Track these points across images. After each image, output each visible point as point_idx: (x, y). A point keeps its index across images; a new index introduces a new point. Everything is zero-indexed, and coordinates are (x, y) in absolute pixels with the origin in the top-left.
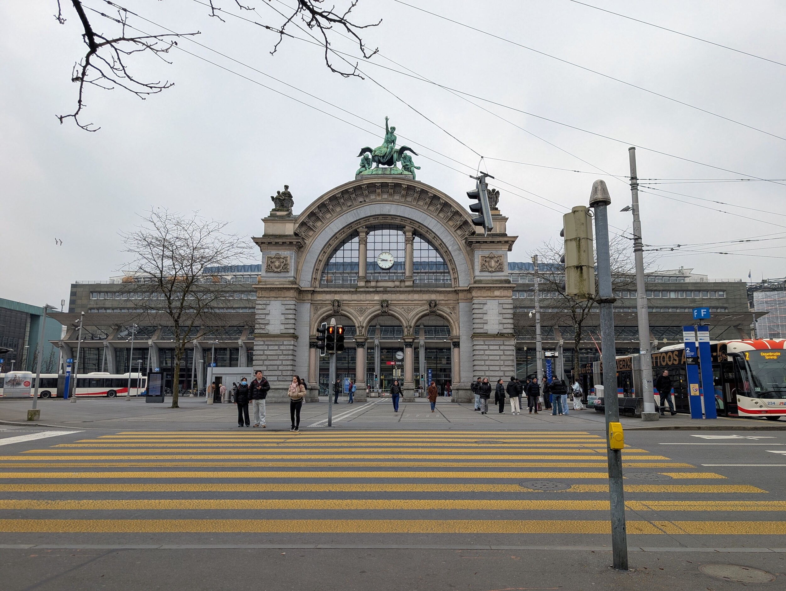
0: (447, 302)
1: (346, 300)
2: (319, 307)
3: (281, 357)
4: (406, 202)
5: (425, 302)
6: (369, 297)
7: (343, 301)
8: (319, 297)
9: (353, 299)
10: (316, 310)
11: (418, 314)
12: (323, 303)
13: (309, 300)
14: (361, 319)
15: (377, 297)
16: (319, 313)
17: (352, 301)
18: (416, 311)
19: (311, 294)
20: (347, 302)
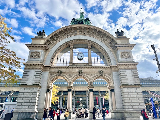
0: (107, 72)
1: (64, 71)
2: (52, 74)
3: (31, 96)
4: (88, 34)
5: (98, 72)
6: (74, 70)
7: (63, 71)
8: (53, 70)
9: (67, 70)
10: (51, 75)
11: (95, 77)
12: (54, 72)
13: (48, 71)
14: (70, 79)
15: (77, 70)
16: (52, 76)
17: (67, 71)
18: (94, 76)
19: (50, 68)
20: (65, 72)
